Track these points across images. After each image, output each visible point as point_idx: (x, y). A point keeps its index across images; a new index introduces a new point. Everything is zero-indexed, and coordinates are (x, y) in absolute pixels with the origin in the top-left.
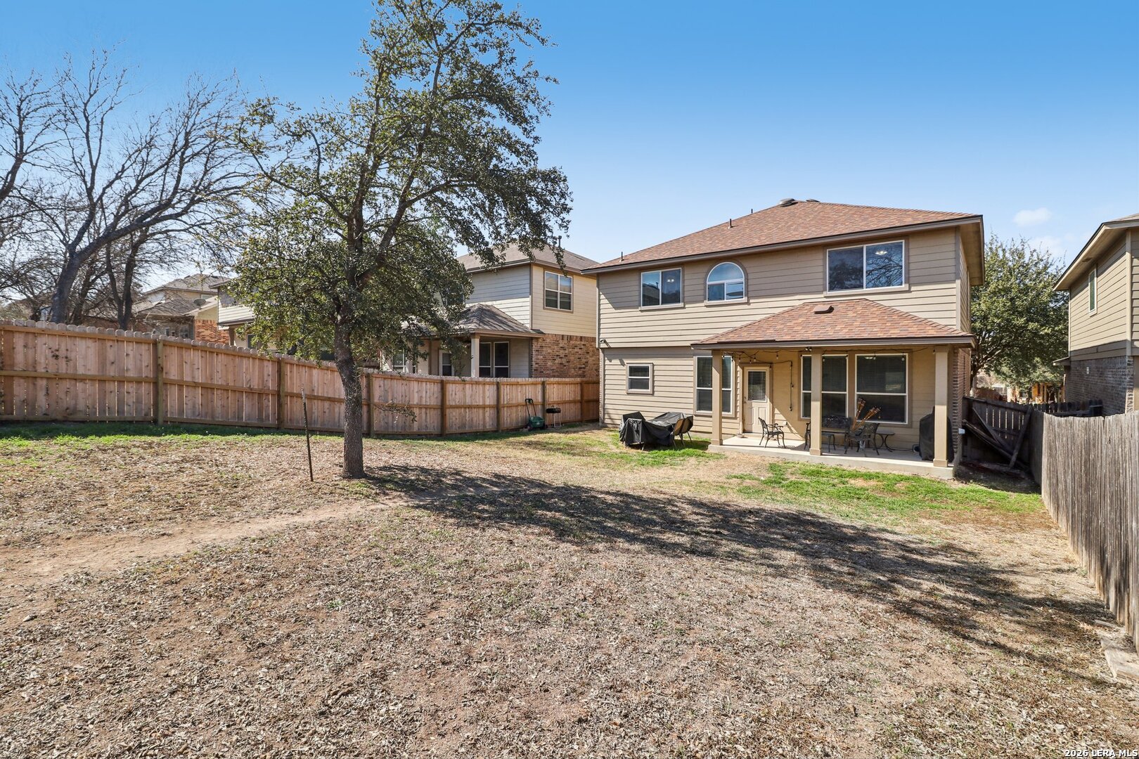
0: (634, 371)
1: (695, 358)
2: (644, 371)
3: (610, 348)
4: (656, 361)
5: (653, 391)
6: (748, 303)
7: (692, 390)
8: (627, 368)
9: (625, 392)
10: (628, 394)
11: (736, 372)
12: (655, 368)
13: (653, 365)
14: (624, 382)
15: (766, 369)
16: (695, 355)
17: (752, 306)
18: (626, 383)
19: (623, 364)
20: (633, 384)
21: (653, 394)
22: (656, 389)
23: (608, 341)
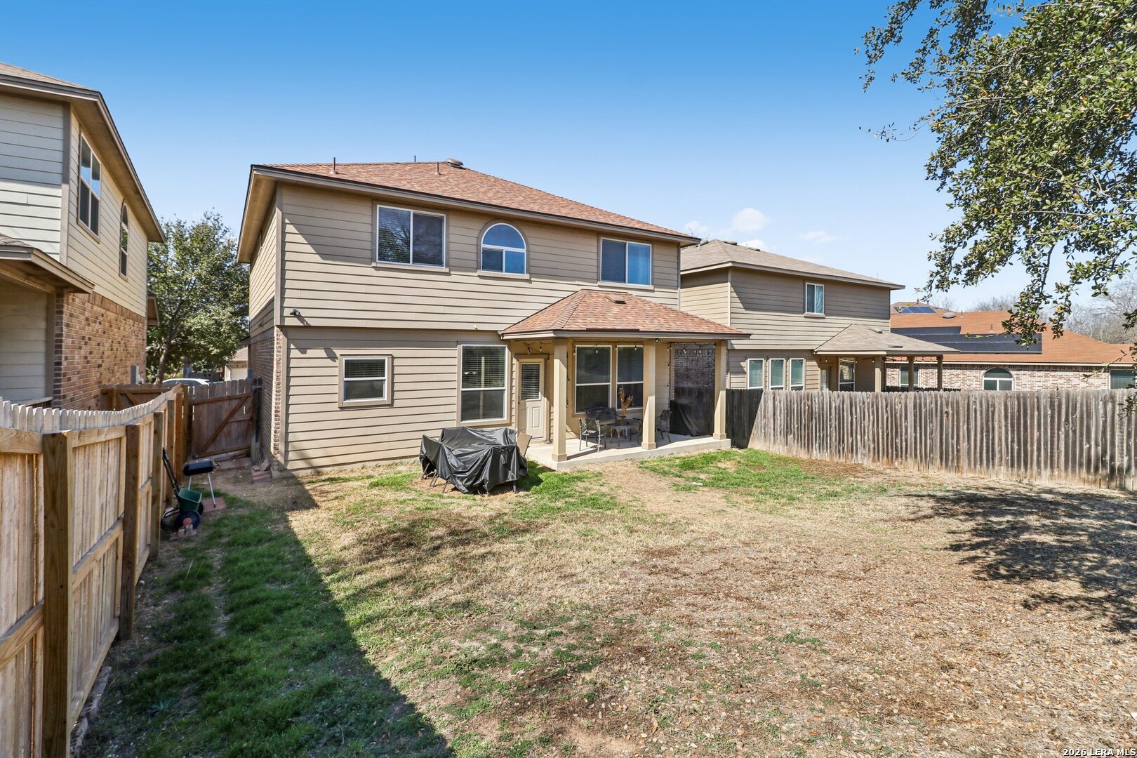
0: (352, 368)
1: (460, 347)
2: (376, 367)
3: (309, 327)
4: (396, 352)
5: (393, 400)
6: (529, 281)
7: (455, 393)
8: (340, 365)
9: (336, 407)
10: (342, 409)
11: (512, 365)
12: (396, 362)
13: (393, 358)
14: (336, 389)
15: (539, 361)
16: (458, 343)
17: (534, 285)
18: (338, 389)
19: (333, 357)
20: (350, 391)
21: (391, 406)
22: (396, 395)
23: (303, 313)
